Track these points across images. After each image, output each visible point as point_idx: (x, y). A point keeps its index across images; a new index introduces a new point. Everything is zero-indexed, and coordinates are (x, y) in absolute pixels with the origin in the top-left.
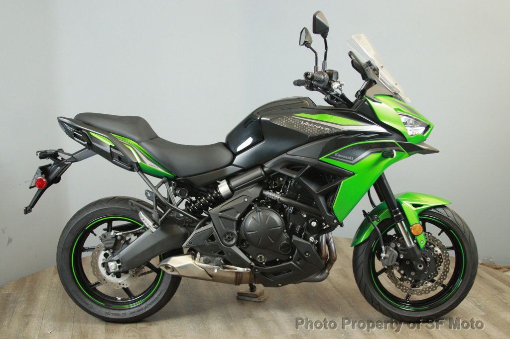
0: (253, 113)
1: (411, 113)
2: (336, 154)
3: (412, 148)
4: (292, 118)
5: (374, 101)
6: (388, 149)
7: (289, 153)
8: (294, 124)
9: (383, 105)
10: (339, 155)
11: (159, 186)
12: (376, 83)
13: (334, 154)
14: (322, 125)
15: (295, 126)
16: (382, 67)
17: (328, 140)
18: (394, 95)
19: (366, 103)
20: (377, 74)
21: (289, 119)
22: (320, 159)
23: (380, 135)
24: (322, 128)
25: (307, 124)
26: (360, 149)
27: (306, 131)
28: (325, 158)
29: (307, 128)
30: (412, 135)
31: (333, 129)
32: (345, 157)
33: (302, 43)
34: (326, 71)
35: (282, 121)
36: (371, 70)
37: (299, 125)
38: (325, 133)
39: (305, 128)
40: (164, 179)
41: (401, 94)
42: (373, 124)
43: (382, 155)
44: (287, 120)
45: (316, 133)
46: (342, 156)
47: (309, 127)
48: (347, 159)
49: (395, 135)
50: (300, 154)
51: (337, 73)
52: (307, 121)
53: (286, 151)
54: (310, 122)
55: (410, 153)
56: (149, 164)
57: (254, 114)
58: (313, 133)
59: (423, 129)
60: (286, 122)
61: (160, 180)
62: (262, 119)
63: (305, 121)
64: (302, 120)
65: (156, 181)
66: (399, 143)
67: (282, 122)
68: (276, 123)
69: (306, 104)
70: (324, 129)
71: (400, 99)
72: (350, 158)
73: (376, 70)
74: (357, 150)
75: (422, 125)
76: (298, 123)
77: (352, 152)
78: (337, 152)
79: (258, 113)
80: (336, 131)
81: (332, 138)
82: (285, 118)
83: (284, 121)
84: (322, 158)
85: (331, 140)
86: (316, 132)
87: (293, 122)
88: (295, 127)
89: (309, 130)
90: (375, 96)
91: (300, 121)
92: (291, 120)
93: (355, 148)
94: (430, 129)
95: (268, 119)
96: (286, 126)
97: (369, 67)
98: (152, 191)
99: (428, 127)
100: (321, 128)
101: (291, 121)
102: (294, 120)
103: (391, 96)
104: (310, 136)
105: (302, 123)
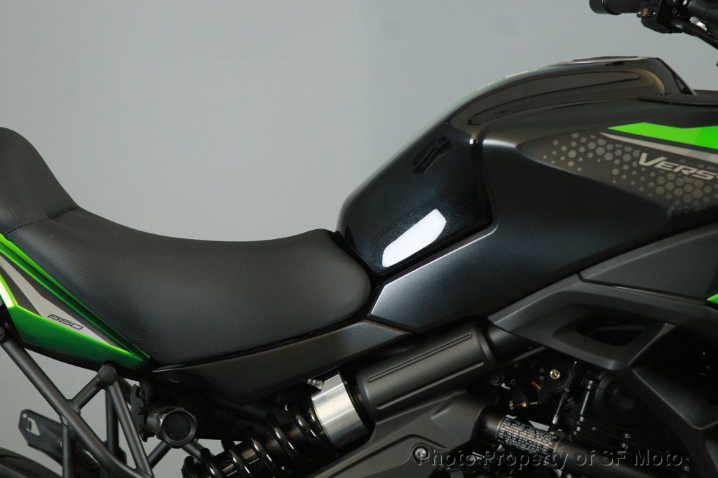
4: (601, 142)
7: (590, 274)
8: (611, 165)
11: (85, 397)
15: (616, 172)
21: (592, 145)
22: (710, 299)
25: (661, 163)
27: (660, 190)
29: (661, 180)
35: (566, 155)
37: (632, 169)
39: (654, 179)
40: (104, 370)
44: (582, 150)
47: (670, 177)
52: (660, 153)
53: (576, 269)
54: (673, 158)
56: (46, 312)
57: (455, 124)
58: (687, 199)
60: (579, 154)
61: (90, 375)
62: (487, 142)
63: (653, 154)
64: (643, 149)
65: (71, 379)
68: (543, 159)
69: (654, 84)
76: (627, 158)
79: (470, 122)
82: (578, 140)
83: (572, 154)
86: (698, 194)
87: (609, 157)
88: (616, 177)
89: (670, 186)
91: (636, 153)
92: (598, 148)
95: (512, 145)
96: (579, 171)
98: (56, 418)
101: (600, 151)
102: (610, 147)
104: (671, 209)
105: (642, 162)
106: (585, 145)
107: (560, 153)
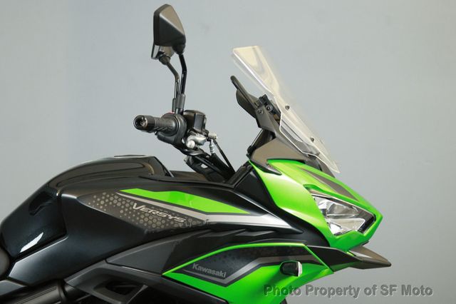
0: (49, 183)
1: (337, 194)
2: (195, 266)
3: (336, 259)
4: (116, 197)
5: (266, 171)
6: (291, 259)
7: (111, 260)
8: (120, 208)
9: (283, 177)
10: (200, 268)
12: (274, 137)
13: (192, 264)
14: (170, 212)
15: (122, 212)
16: (288, 107)
17: (179, 239)
18: (307, 160)
19: (252, 173)
20: (278, 120)
21: (112, 199)
22: (164, 274)
23: (278, 233)
24: (171, 217)
25: (143, 208)
26: (239, 258)
27: (141, 221)
28: (173, 272)
29: (142, 217)
30: (338, 234)
31: (190, 220)
32: (210, 271)
33: (155, 55)
34: (182, 114)
35: (99, 202)
36: (267, 113)
37: (129, 210)
38: (176, 226)
39: (139, 216)
41: (324, 158)
42: (265, 213)
43: (281, 269)
44: (107, 201)
45: (158, 225)
46: (205, 270)
47: (146, 214)
48: (215, 276)
49: (306, 234)
50: (130, 263)
51: (203, 117)
52: (143, 204)
53: (105, 257)
54: (148, 206)
55: (333, 267)
57: (51, 185)
58: (154, 226)
59: (363, 221)
60: (105, 203)
62: (64, 195)
63: (140, 204)
64: (135, 201)
66: (312, 249)
67: (98, 204)
68: (88, 205)
69: (150, 171)
70: (173, 219)
71: (321, 167)
72: (221, 274)
73: (276, 113)
74: (234, 259)
75: (361, 214)
76: (127, 205)
77: (224, 262)
78: (196, 263)
79: (57, 186)
80: (194, 223)
81: (188, 236)
82: (105, 196)
83: (102, 202)
84: (168, 273)
85: (185, 240)
86: (159, 223)
87: (119, 204)
88: (121, 214)
89: (146, 219)
90: (270, 162)
91: (132, 203)
92: (114, 200)
93: (230, 255)
94: (375, 223)
95: (75, 197)
96: (104, 211)
97: (264, 108)
99: (370, 220)
100: (167, 217)
101: (115, 202)
102: (120, 200)
103: (302, 162)
104: (146, 230)
105: (134, 208)
106: (109, 198)
107: (97, 202)
